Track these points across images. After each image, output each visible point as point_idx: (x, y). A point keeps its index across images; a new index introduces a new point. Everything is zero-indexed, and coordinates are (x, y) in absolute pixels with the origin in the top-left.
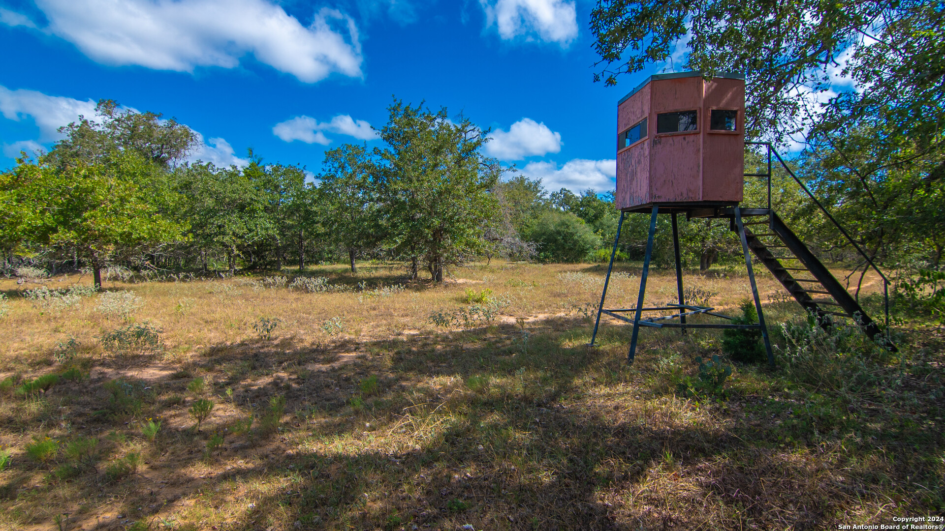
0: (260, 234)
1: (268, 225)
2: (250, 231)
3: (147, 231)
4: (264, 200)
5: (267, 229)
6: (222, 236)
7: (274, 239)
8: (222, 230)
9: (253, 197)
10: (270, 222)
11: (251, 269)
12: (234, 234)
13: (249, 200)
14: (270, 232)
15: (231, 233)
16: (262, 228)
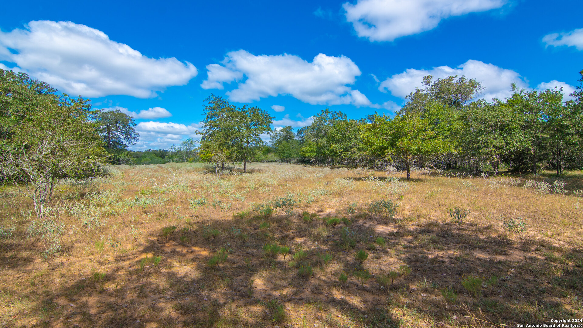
0: (516, 146)
1: (523, 139)
2: (507, 143)
3: (430, 148)
4: (520, 121)
5: (522, 142)
6: (485, 149)
7: (529, 150)
8: (486, 144)
9: (510, 119)
10: (525, 137)
11: (514, 172)
12: (494, 146)
13: (507, 121)
14: (524, 144)
15: (492, 146)
16: (517, 142)
